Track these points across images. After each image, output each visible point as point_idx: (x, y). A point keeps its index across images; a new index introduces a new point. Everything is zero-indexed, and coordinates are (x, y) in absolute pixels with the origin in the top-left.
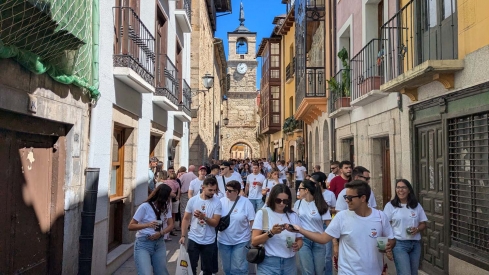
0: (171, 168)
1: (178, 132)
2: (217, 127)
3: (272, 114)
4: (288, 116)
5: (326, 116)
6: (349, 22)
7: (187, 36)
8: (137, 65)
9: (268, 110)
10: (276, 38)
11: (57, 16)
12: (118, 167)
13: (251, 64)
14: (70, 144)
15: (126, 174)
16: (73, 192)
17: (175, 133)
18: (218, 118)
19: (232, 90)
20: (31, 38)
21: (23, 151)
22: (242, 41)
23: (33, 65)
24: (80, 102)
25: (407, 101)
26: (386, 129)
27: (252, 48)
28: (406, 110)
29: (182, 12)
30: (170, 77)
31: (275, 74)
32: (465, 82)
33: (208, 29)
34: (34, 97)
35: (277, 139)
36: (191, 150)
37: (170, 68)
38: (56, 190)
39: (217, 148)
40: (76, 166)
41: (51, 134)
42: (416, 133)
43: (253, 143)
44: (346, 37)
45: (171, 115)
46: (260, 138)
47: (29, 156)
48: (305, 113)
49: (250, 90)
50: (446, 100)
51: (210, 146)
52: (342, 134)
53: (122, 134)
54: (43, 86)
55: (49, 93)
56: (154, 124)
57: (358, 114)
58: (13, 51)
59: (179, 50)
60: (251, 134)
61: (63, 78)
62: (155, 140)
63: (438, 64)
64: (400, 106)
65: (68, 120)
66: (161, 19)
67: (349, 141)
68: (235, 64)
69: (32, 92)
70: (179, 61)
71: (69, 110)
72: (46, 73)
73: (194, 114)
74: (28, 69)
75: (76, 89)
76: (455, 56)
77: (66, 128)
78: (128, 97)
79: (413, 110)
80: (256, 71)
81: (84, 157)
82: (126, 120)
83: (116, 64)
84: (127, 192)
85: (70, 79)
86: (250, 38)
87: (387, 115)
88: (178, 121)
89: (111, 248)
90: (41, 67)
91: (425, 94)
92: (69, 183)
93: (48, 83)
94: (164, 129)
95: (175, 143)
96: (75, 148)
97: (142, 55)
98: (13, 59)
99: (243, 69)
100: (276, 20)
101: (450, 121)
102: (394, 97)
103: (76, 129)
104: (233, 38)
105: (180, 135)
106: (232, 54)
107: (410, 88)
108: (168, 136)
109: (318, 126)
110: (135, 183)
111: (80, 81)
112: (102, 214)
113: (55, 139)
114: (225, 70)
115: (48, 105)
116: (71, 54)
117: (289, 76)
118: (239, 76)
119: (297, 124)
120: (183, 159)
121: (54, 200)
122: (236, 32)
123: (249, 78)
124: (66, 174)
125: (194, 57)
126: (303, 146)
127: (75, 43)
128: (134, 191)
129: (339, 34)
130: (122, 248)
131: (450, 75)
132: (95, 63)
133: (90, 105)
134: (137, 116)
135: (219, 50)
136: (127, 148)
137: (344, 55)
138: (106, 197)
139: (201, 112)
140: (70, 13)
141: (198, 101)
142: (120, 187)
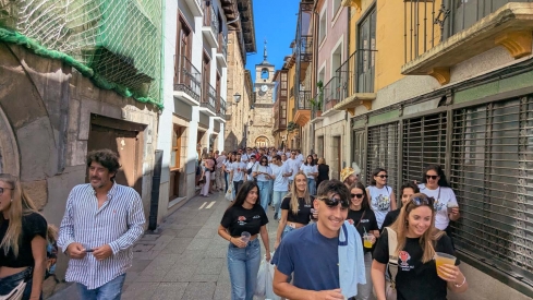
0: (211, 151)
1: (217, 129)
2: (245, 127)
3: (281, 118)
4: (290, 120)
5: (310, 123)
6: (324, 64)
7: (224, 70)
8: (189, 90)
9: (279, 116)
10: (285, 70)
11: (138, 65)
12: (176, 150)
13: (270, 86)
14: (145, 136)
15: (182, 155)
16: (147, 164)
17: (215, 130)
18: (246, 120)
19: (257, 102)
20: (123, 78)
21: (118, 139)
22: (265, 70)
23: (124, 92)
24: (152, 112)
25: (350, 115)
26: (340, 132)
27: (272, 75)
28: (349, 120)
29: (220, 55)
30: (211, 96)
31: (284, 93)
32: (376, 106)
33: (240, 64)
34: (124, 110)
35: (284, 135)
36: (226, 141)
37: (211, 90)
38: (137, 162)
39: (245, 140)
40: (149, 149)
41: (134, 130)
42: (354, 134)
43: (270, 137)
44: (322, 73)
45: (212, 119)
46: (274, 134)
47: (122, 142)
48: (299, 119)
49: (270, 103)
50: (368, 116)
51: (240, 138)
52: (318, 133)
53: (179, 130)
54: (130, 103)
55: (133, 107)
56: (200, 124)
57: (326, 121)
58: (113, 85)
59: (218, 78)
60: (269, 131)
61: (141, 99)
62: (201, 134)
63: (361, 95)
64: (346, 119)
65: (145, 122)
66: (206, 60)
67: (322, 137)
68: (260, 85)
69: (124, 106)
70: (218, 85)
71: (146, 117)
72: (132, 96)
73: (228, 118)
74: (121, 95)
75: (150, 105)
76: (372, 91)
77: (143, 127)
78: (183, 109)
79: (352, 121)
80: (273, 90)
81: (154, 144)
82: (182, 122)
83: (175, 89)
84: (182, 166)
85: (146, 100)
86: (270, 69)
87: (340, 123)
88: (217, 123)
89: (171, 199)
90: (128, 93)
91: (358, 113)
92: (145, 159)
93: (133, 101)
94: (208, 127)
95: (214, 137)
96: (149, 138)
97: (192, 84)
98: (113, 90)
99: (265, 88)
100: (286, 58)
101: (369, 128)
102: (343, 112)
103: (149, 128)
104: (259, 69)
105: (218, 131)
106: (258, 79)
107: (350, 108)
108: (210, 131)
109: (307, 127)
110: (187, 160)
111: (152, 100)
112: (165, 179)
113: (137, 133)
114: (252, 90)
115: (133, 114)
116: (146, 85)
117: (292, 95)
118: (262, 93)
119: (296, 126)
120: (220, 146)
121: (136, 168)
122: (261, 65)
123: (269, 96)
124: (143, 153)
125: (230, 81)
126: (299, 140)
127: (149, 79)
128: (186, 165)
129: (319, 71)
130: (179, 199)
131: (369, 102)
132: (161, 89)
133: (158, 115)
134: (189, 119)
135: (248, 77)
136: (182, 139)
137: (321, 85)
138: (168, 168)
139: (234, 117)
140: (146, 63)
141: (231, 110)
142: (178, 163)
